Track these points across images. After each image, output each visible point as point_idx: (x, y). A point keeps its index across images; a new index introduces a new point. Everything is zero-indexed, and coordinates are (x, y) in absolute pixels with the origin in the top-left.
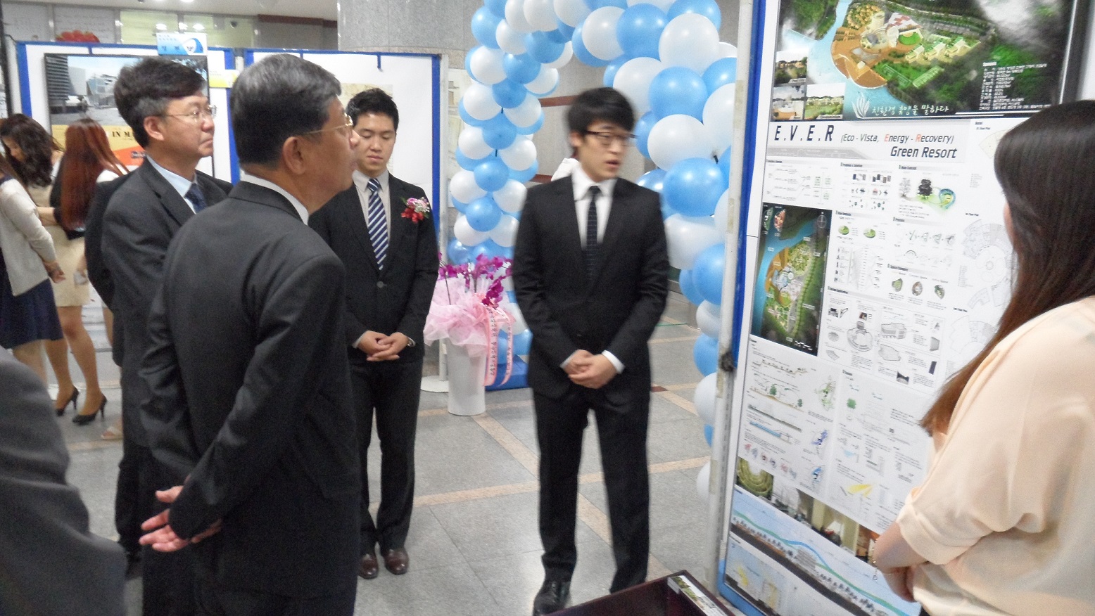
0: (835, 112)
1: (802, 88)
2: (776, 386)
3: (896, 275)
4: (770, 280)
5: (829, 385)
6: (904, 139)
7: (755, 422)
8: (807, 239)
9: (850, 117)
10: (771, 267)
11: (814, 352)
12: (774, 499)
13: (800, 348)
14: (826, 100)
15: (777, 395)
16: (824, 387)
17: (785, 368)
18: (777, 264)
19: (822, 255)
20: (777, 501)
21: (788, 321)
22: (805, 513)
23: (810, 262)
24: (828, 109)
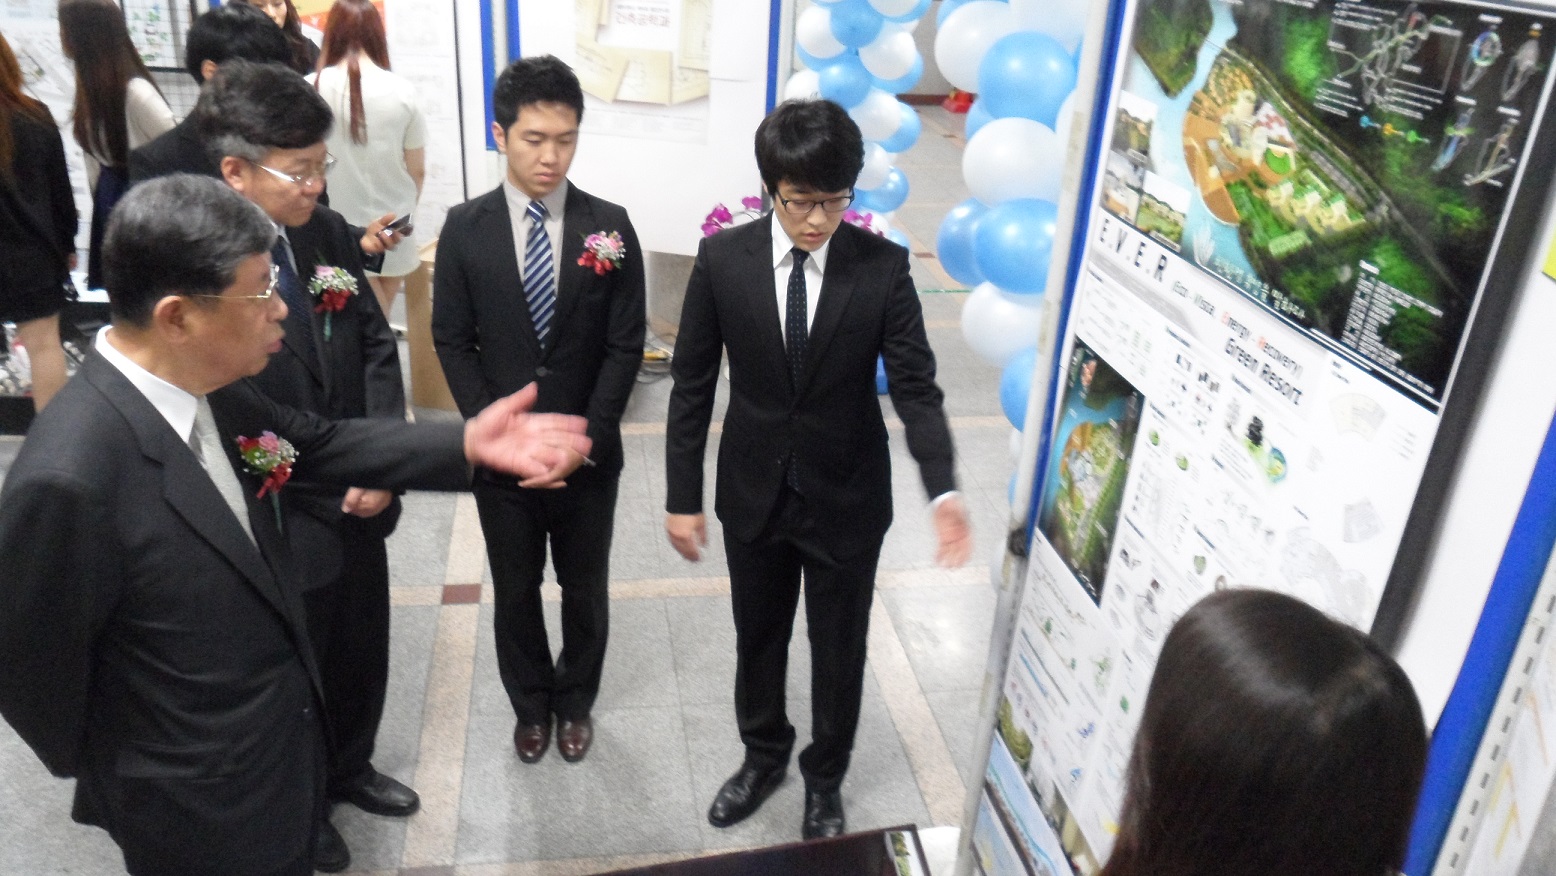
0: (1172, 236)
1: (1141, 169)
2: (1052, 623)
3: (1200, 549)
4: (1067, 459)
5: (1106, 660)
6: (1244, 332)
7: (1025, 657)
8: (1114, 424)
9: (1187, 255)
10: (1070, 442)
11: (1097, 600)
12: (1030, 776)
13: (1083, 583)
14: (1165, 210)
15: (1051, 636)
16: (1100, 660)
17: (1065, 602)
18: (1077, 440)
19: (1126, 459)
20: (1032, 781)
21: (1078, 537)
22: (1057, 820)
23: (1111, 462)
24: (1165, 227)
